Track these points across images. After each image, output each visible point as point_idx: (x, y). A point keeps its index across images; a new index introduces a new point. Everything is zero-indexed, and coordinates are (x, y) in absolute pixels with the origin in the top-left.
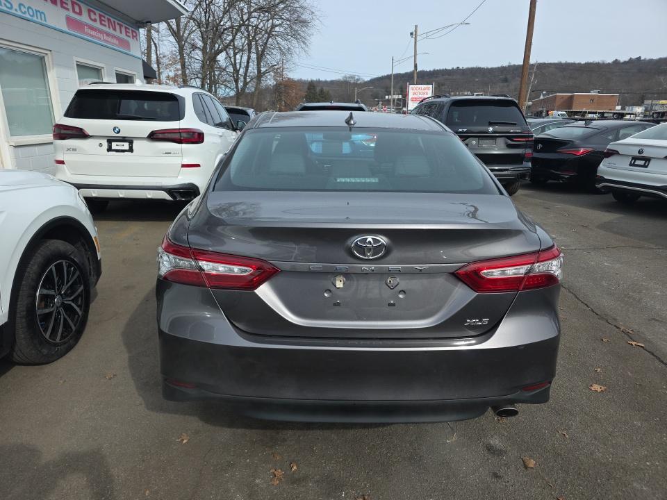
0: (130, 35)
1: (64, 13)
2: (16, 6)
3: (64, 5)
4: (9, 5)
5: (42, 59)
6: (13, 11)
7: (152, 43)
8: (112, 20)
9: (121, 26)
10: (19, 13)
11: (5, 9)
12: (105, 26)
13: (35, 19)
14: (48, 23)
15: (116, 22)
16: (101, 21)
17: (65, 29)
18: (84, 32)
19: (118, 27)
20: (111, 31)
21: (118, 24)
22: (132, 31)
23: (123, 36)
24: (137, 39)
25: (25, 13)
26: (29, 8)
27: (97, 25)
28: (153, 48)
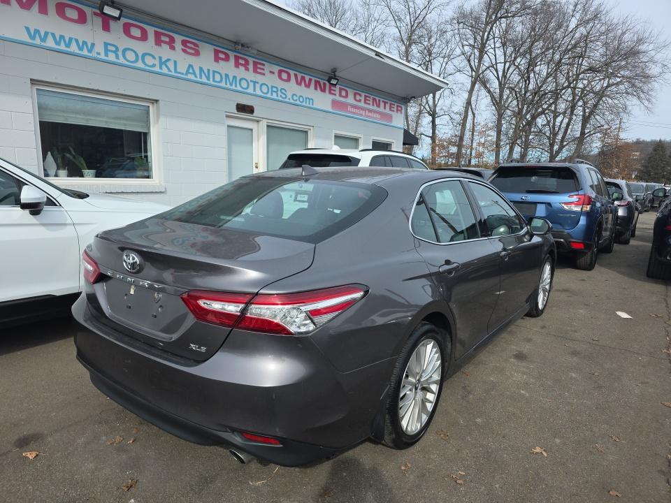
0: (395, 109)
1: (331, 97)
2: (289, 96)
3: (332, 92)
4: (284, 96)
5: (306, 132)
6: (287, 100)
7: (470, 109)
8: (377, 99)
9: (385, 103)
10: (291, 101)
11: (281, 99)
12: (369, 104)
13: (304, 104)
14: (315, 106)
15: (381, 100)
16: (365, 100)
17: (330, 110)
18: (347, 111)
19: (382, 104)
20: (375, 108)
21: (383, 101)
22: (398, 106)
23: (387, 111)
24: (401, 113)
25: (296, 100)
26: (300, 96)
27: (362, 104)
28: (470, 113)
